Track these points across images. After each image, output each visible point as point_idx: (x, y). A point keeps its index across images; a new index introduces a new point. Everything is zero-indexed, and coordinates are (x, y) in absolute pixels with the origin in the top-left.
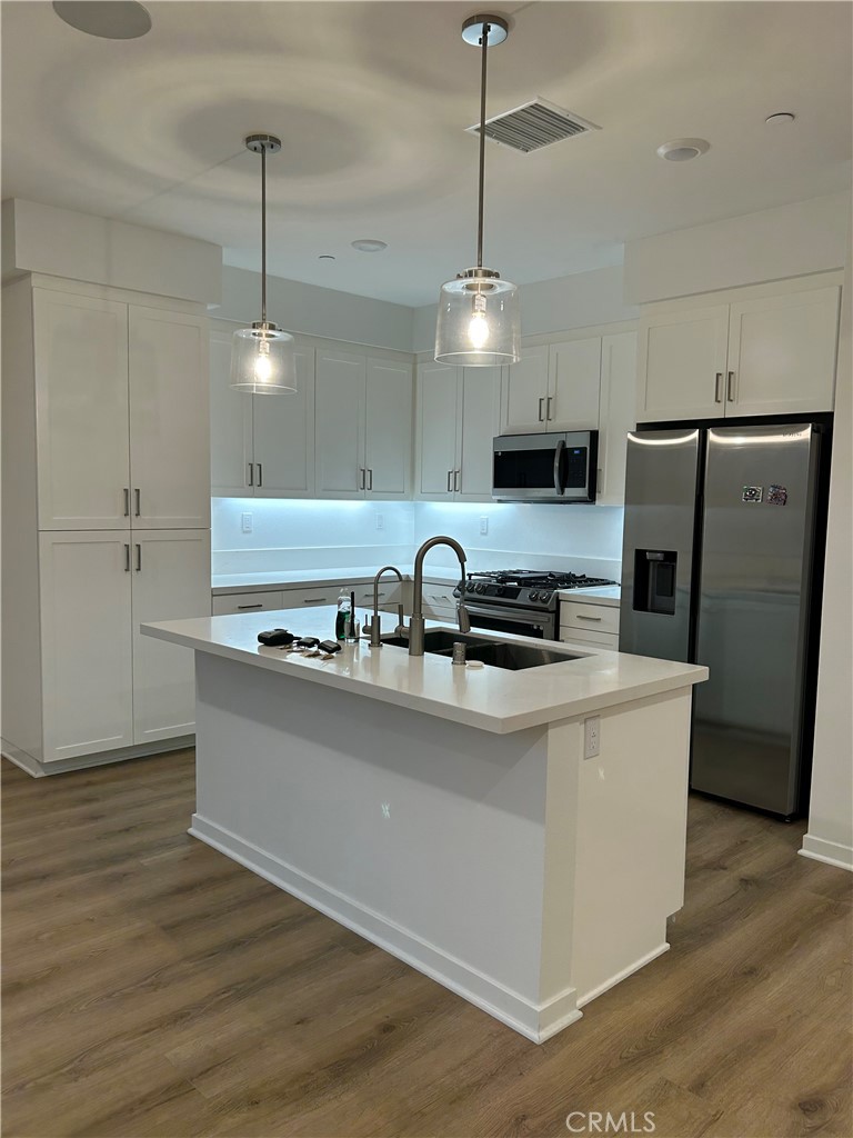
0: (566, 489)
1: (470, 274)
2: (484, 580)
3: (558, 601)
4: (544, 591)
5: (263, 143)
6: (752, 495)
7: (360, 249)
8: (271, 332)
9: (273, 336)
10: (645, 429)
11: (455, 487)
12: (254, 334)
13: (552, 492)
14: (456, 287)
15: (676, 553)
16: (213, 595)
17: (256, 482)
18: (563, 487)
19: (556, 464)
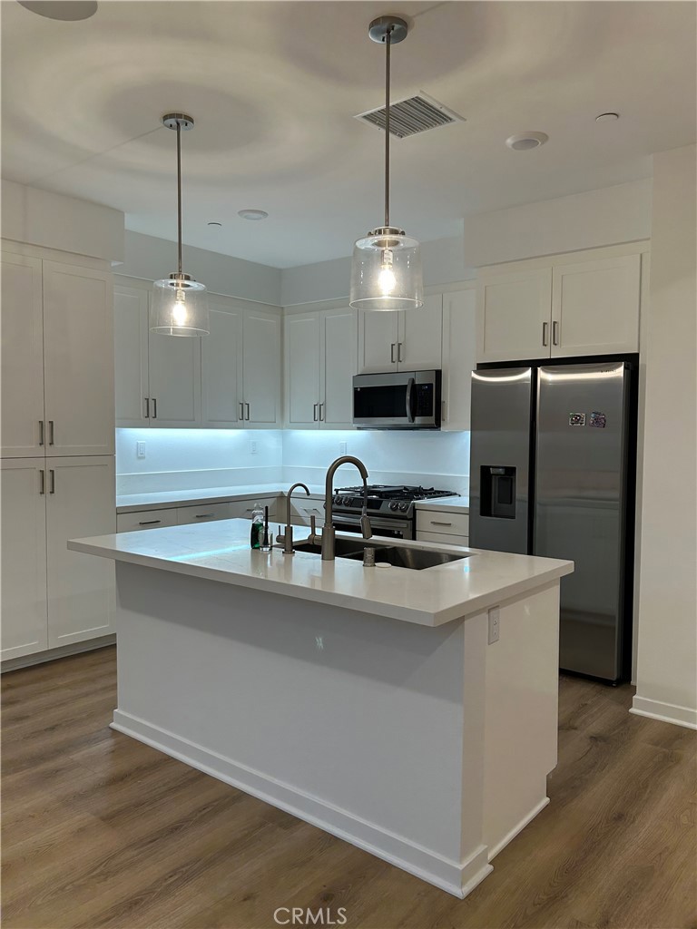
0: (417, 418)
1: (380, 232)
2: (348, 494)
3: (414, 510)
4: (403, 502)
5: (178, 120)
6: (577, 420)
7: (245, 217)
8: (186, 282)
9: (188, 286)
10: (484, 368)
11: (320, 417)
12: (172, 284)
13: (404, 421)
14: (366, 244)
15: (515, 468)
16: (117, 514)
17: (152, 415)
18: (414, 415)
19: (408, 398)
